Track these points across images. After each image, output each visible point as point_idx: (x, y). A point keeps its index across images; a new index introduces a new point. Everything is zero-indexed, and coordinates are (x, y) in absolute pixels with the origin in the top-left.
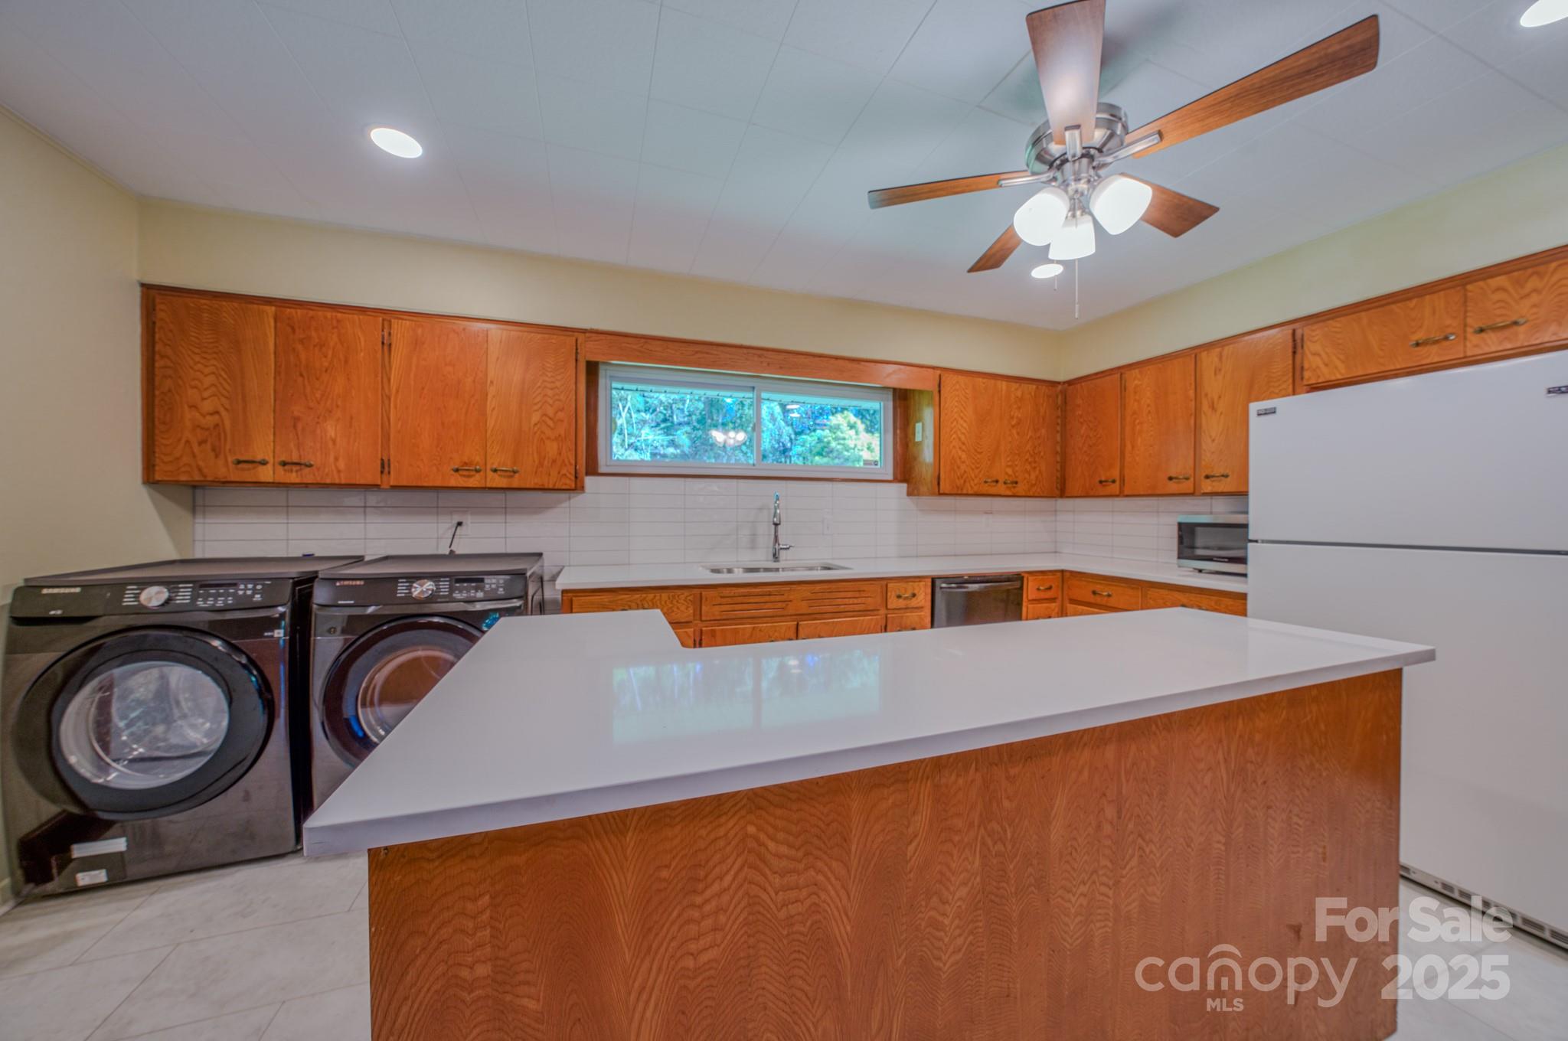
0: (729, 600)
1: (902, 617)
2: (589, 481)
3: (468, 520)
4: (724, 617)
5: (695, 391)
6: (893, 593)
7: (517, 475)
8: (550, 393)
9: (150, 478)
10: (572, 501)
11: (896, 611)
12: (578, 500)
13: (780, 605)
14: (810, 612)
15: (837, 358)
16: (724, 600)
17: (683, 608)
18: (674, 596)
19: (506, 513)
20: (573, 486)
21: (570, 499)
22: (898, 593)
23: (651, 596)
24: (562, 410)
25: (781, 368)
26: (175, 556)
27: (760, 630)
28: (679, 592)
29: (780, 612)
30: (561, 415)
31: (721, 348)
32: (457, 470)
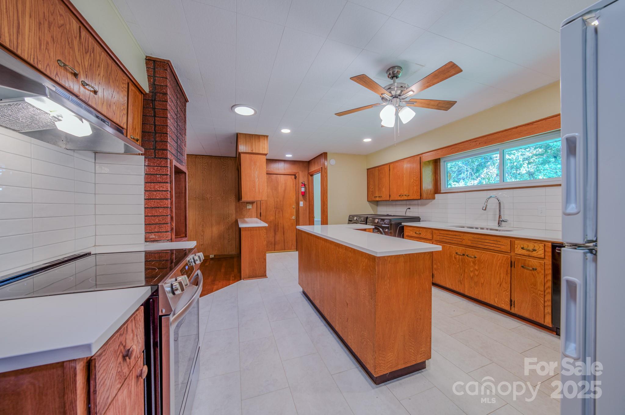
0: (442, 235)
1: (525, 260)
2: (436, 195)
3: (411, 207)
4: (440, 240)
5: (466, 159)
6: (519, 246)
7: (409, 196)
8: (415, 173)
9: (368, 201)
10: (432, 202)
11: (522, 256)
12: (434, 201)
13: (460, 240)
14: (472, 245)
15: (516, 127)
16: (440, 235)
17: (429, 235)
18: (427, 231)
19: (418, 206)
20: (420, 198)
21: (431, 201)
22: (522, 246)
23: (421, 230)
24: (417, 178)
25: (485, 143)
26: (374, 214)
27: (452, 248)
28: (428, 230)
29: (460, 243)
30: (417, 179)
31: (460, 144)
32: (399, 196)
